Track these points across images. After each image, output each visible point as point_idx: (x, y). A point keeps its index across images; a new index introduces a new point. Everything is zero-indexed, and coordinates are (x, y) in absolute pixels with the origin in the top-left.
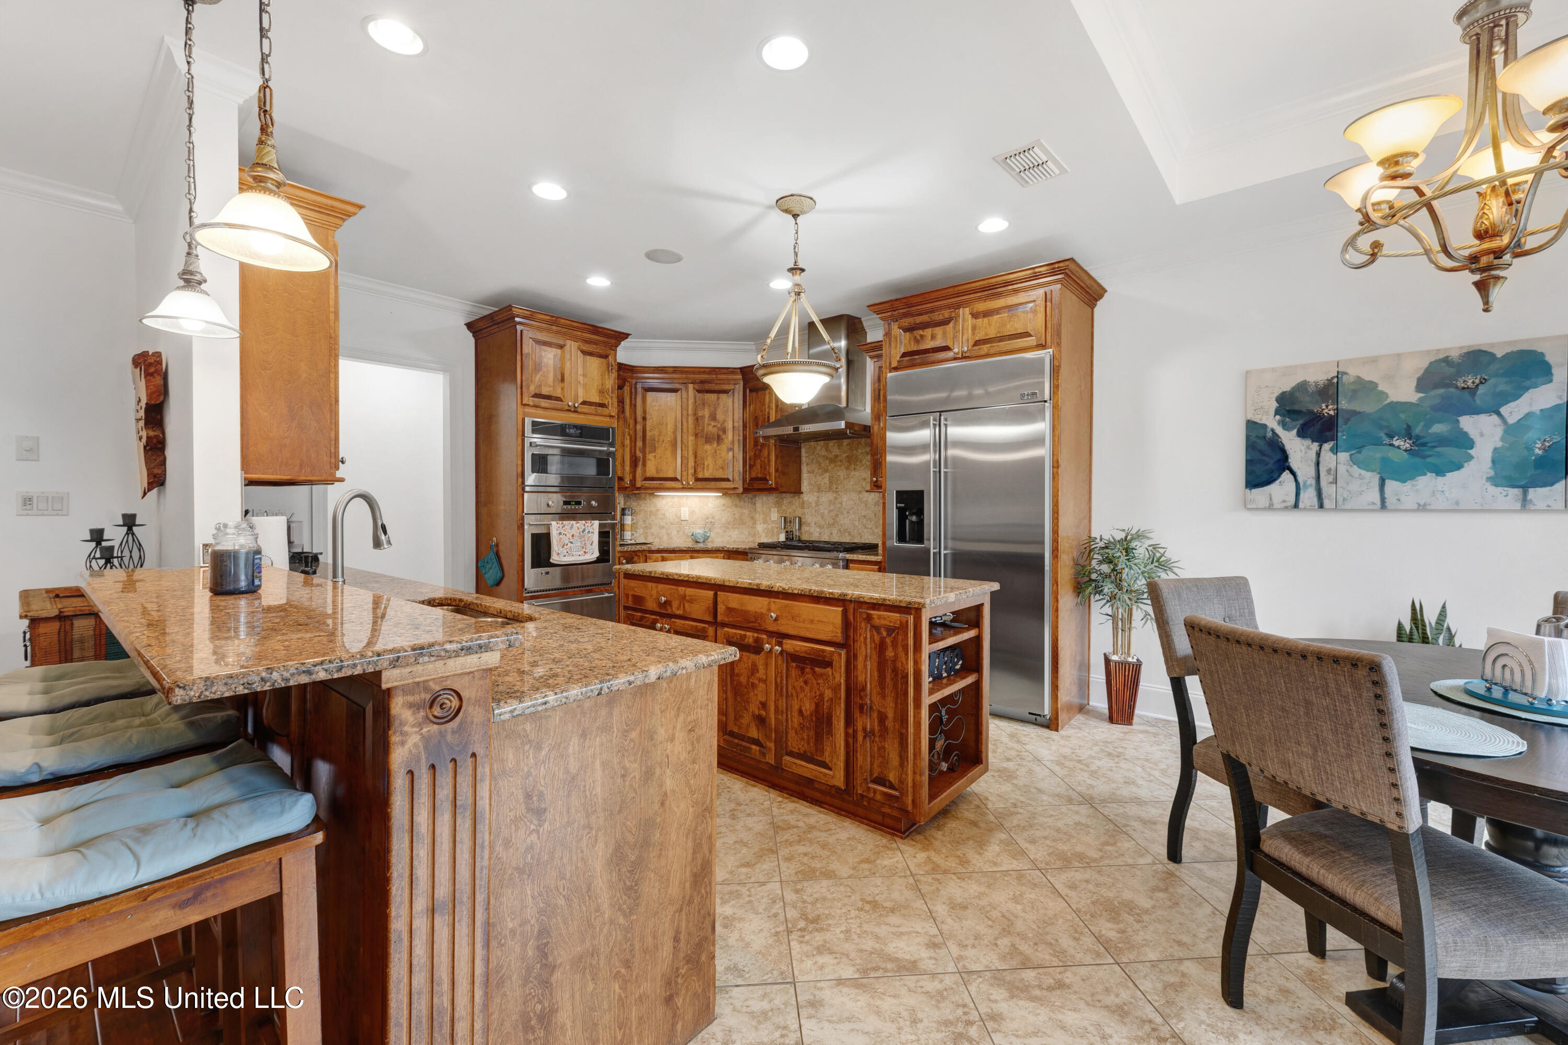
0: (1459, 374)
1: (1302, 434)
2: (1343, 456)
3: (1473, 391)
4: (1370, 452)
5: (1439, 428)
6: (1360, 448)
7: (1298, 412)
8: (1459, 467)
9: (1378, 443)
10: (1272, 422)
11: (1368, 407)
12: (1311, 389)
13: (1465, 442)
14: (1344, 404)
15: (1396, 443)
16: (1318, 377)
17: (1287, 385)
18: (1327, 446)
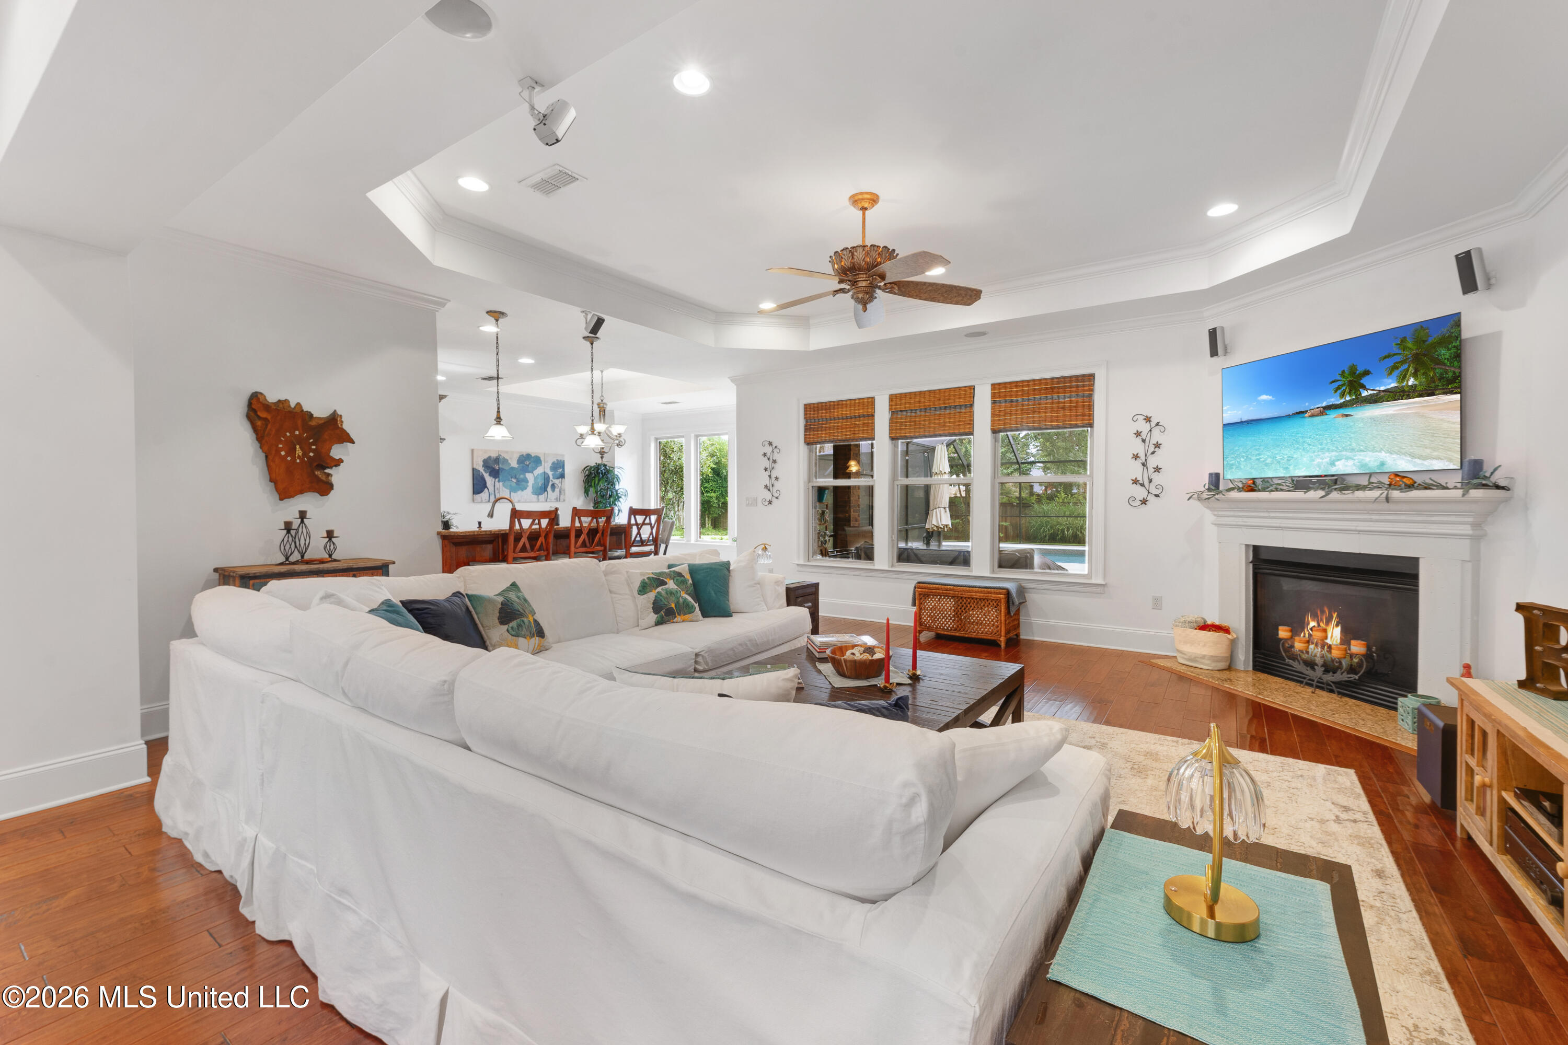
0: (525, 460)
1: (490, 475)
2: (501, 484)
3: (528, 465)
4: (508, 483)
5: (522, 476)
6: (505, 481)
7: (489, 467)
8: (526, 489)
9: (509, 480)
10: (481, 469)
11: (506, 468)
12: (492, 459)
13: (527, 481)
14: (500, 466)
15: (513, 480)
16: (494, 455)
17: (486, 457)
18: (497, 480)
